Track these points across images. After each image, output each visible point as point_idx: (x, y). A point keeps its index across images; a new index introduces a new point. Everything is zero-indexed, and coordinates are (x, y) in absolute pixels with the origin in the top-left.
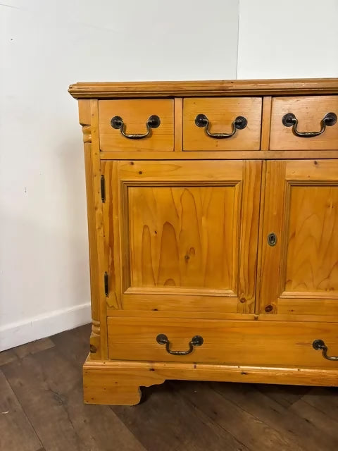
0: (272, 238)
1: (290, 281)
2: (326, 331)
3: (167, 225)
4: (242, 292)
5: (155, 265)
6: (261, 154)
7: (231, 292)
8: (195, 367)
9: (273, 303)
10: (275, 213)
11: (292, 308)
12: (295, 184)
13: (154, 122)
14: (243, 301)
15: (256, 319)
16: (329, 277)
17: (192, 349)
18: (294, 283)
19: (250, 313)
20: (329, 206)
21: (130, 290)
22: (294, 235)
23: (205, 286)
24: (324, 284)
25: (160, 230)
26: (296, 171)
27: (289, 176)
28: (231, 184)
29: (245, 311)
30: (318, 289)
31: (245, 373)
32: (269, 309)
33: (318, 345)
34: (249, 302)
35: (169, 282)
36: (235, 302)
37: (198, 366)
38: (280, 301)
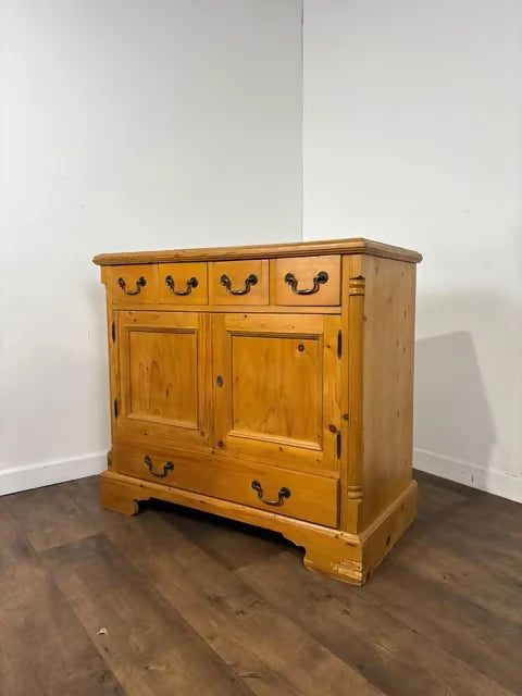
0: (220, 380)
1: (237, 421)
2: (262, 473)
3: (154, 363)
4: (201, 426)
5: (147, 396)
6: (209, 308)
7: (194, 425)
9: (223, 440)
12: (234, 334)
13: (142, 282)
14: (203, 434)
15: (213, 453)
16: (266, 421)
17: (166, 473)
18: (241, 422)
19: (208, 447)
21: (131, 416)
22: (237, 379)
23: (180, 419)
24: (264, 426)
25: (150, 367)
26: (233, 323)
27: (228, 327)
28: (191, 332)
29: (204, 445)
30: (259, 430)
31: (203, 502)
32: (221, 445)
33: (256, 485)
34: (207, 436)
35: (156, 412)
36: (197, 434)
37: (172, 489)
38: (228, 438)
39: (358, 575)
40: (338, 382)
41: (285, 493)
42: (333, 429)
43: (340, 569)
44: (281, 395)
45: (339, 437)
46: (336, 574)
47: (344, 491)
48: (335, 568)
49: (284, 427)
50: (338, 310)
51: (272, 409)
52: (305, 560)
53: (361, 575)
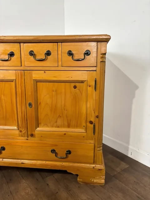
0: (30, 105)
1: (40, 123)
2: (56, 145)
4: (20, 128)
6: (22, 68)
7: (16, 128)
8: (3, 160)
9: (33, 133)
10: (30, 94)
11: (41, 135)
12: (38, 81)
14: (21, 131)
15: (27, 139)
16: (56, 122)
17: (0, 152)
18: (42, 124)
19: (24, 137)
20: (54, 91)
22: (40, 103)
23: (5, 125)
24: (55, 124)
26: (37, 75)
27: (34, 78)
28: (12, 81)
29: (22, 136)
30: (52, 127)
31: (23, 163)
32: (32, 135)
33: (53, 151)
34: (23, 132)
36: (17, 132)
37: (4, 160)
38: (36, 132)
39: (103, 181)
40: (94, 101)
41: (69, 152)
42: (91, 123)
43: (95, 180)
44: (65, 109)
45: (94, 126)
46: (93, 183)
47: (96, 148)
48: (93, 180)
49: (66, 124)
50: (94, 69)
51: (60, 116)
52: (78, 179)
53: (104, 181)
